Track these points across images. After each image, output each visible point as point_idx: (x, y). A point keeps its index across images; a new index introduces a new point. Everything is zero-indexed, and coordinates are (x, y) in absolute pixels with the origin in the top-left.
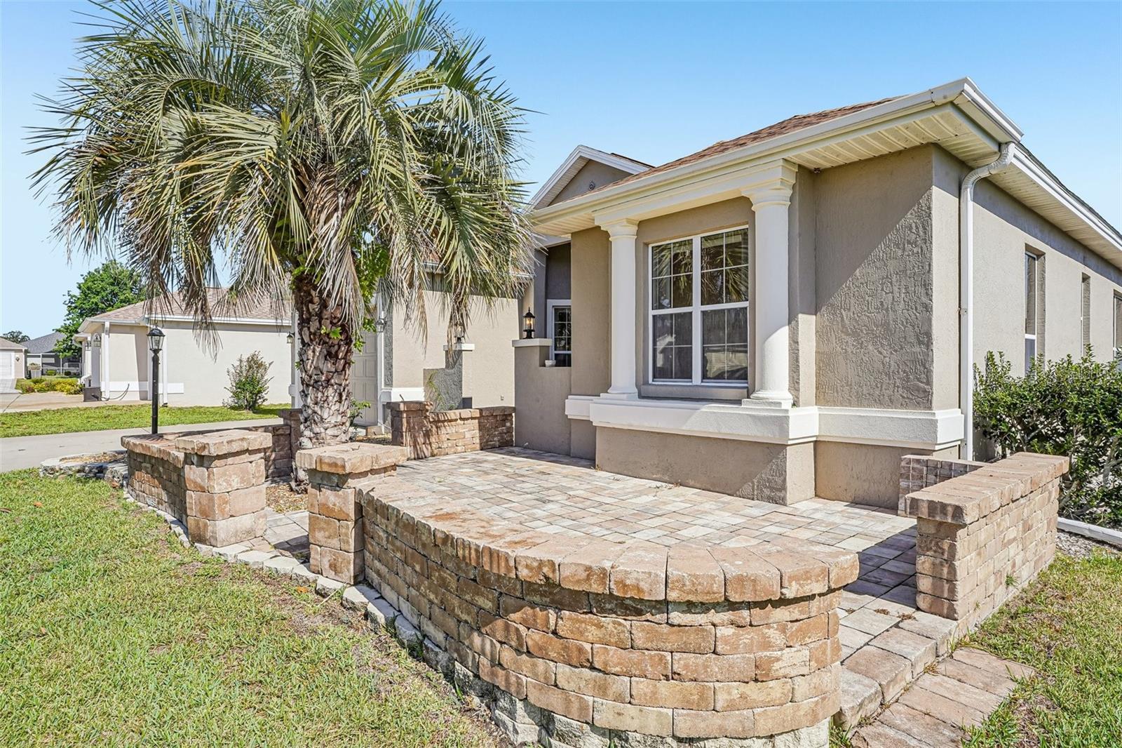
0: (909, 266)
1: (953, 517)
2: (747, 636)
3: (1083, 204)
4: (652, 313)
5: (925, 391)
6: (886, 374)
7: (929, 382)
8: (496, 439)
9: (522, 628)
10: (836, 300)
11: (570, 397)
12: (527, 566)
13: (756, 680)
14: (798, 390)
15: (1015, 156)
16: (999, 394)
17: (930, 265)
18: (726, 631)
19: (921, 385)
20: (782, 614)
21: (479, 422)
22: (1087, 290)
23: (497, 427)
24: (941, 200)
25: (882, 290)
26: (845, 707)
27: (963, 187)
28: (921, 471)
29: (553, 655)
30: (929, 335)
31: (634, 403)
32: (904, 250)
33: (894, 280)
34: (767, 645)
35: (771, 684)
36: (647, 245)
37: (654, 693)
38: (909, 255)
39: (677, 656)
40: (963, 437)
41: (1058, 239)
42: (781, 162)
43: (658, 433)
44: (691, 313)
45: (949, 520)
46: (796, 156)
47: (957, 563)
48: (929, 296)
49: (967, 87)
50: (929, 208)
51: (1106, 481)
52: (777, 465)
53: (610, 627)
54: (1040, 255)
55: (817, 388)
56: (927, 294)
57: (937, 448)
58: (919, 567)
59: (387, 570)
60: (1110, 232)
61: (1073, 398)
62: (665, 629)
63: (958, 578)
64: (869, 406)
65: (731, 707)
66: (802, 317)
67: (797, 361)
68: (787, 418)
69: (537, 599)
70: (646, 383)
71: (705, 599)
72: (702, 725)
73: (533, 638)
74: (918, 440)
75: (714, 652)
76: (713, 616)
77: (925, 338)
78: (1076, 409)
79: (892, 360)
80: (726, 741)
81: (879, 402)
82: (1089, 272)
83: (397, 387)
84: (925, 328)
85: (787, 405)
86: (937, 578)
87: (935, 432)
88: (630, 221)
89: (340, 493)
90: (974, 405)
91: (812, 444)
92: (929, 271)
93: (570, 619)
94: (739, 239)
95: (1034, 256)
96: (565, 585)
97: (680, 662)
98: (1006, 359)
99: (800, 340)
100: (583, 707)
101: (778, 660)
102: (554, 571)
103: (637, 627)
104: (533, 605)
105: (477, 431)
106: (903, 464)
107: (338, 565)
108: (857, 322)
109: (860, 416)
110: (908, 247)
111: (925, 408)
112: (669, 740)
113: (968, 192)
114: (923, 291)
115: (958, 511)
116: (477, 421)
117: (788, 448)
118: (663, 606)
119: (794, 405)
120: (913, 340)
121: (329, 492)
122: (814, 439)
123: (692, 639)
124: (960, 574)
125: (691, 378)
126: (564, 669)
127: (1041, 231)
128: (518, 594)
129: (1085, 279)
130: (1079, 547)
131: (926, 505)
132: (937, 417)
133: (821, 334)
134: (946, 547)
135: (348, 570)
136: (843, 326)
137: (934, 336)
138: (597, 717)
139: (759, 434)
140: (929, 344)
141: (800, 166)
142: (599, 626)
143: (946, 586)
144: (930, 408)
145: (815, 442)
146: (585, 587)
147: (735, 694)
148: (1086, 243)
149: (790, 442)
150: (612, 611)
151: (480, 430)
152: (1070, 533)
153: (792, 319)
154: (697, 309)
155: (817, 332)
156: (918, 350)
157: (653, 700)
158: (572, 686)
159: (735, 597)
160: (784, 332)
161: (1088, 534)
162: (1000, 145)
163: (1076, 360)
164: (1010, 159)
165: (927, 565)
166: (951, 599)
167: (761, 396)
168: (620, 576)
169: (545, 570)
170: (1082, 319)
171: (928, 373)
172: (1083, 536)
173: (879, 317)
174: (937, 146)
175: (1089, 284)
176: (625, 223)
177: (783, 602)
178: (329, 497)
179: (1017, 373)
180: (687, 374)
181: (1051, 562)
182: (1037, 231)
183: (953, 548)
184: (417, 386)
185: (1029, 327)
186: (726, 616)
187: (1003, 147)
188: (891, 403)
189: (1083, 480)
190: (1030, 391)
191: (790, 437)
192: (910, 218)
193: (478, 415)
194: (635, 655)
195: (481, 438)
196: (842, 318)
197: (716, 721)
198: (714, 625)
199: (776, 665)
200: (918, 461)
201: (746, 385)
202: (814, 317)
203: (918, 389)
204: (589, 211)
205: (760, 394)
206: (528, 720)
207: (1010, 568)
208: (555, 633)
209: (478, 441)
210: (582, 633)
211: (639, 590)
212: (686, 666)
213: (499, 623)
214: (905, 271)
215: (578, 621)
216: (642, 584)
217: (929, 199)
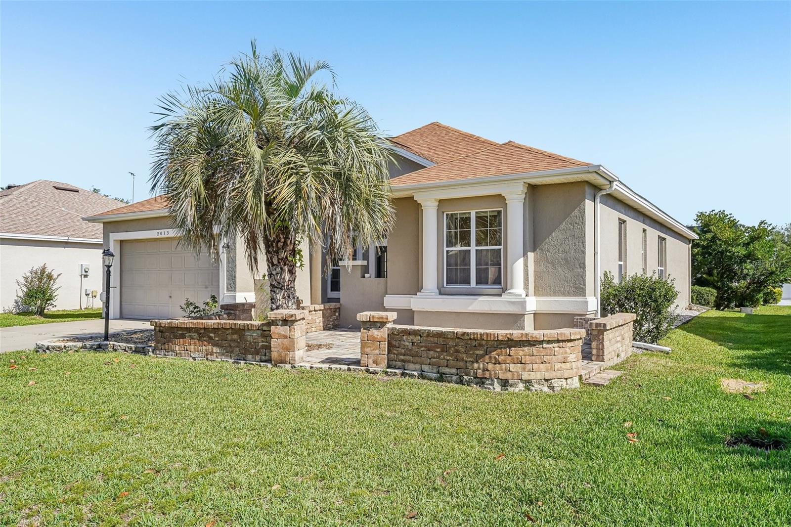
0: (576, 234)
1: (603, 327)
2: (562, 350)
3: (642, 197)
4: (446, 249)
5: (583, 289)
6: (566, 282)
7: (585, 285)
8: (331, 323)
9: (497, 357)
10: (543, 246)
11: (386, 296)
12: (502, 336)
13: (564, 362)
14: (528, 289)
15: (616, 185)
16: (610, 290)
17: (584, 234)
18: (557, 349)
19: (581, 286)
20: (569, 344)
21: (323, 313)
22: (645, 237)
23: (331, 316)
24: (588, 204)
25: (564, 243)
26: (582, 374)
27: (596, 198)
28: (583, 323)
29: (508, 362)
30: (584, 264)
31: (436, 297)
32: (574, 227)
33: (570, 239)
34: (566, 353)
35: (567, 364)
36: (443, 212)
37: (539, 368)
38: (576, 229)
39: (545, 357)
40: (596, 309)
41: (632, 213)
42: (523, 183)
43: (455, 312)
44: (470, 250)
45: (602, 328)
46: (529, 181)
47: (604, 343)
48: (584, 247)
49: (601, 168)
50: (584, 209)
51: (649, 325)
52: (520, 324)
53: (527, 351)
54: (624, 222)
55: (535, 288)
56: (584, 246)
57: (588, 313)
58: (592, 346)
59: (411, 357)
60: (656, 210)
61: (638, 291)
62: (542, 349)
63: (605, 348)
64: (559, 296)
65: (558, 370)
66: (529, 253)
67: (527, 275)
68: (525, 301)
69: (502, 346)
70: (443, 286)
71: (553, 339)
72: (551, 375)
73: (501, 358)
74: (580, 310)
75: (554, 355)
76: (554, 345)
77: (583, 266)
78: (639, 296)
79: (569, 275)
80: (557, 379)
81: (564, 294)
82: (646, 227)
83: (240, 291)
84: (583, 261)
85: (524, 296)
86: (598, 349)
87: (587, 306)
88: (435, 200)
89: (381, 330)
90: (601, 295)
91: (533, 315)
92: (584, 236)
93: (514, 350)
94: (496, 214)
95: (622, 222)
96: (514, 339)
97: (546, 358)
98: (612, 274)
99: (529, 265)
100: (519, 375)
101: (569, 357)
102: (511, 336)
103: (534, 350)
104: (501, 348)
105: (322, 318)
106: (575, 320)
107: (379, 361)
108: (553, 257)
109: (555, 301)
110: (576, 225)
111: (583, 296)
112: (543, 380)
113: (598, 200)
114: (582, 245)
115: (605, 325)
116: (321, 312)
117: (525, 316)
118: (541, 342)
119: (526, 296)
120: (578, 266)
121: (374, 331)
122: (534, 312)
123: (548, 351)
124: (605, 347)
125: (470, 284)
126: (512, 366)
127: (625, 211)
128: (496, 346)
129: (644, 231)
130: (640, 352)
131: (594, 324)
132: (588, 300)
133: (536, 262)
134: (601, 338)
135: (384, 362)
136: (547, 259)
137: (586, 265)
138: (523, 377)
139: (511, 310)
140: (584, 268)
141: (529, 184)
142: (523, 351)
143: (601, 351)
144: (585, 296)
145: (534, 314)
146: (521, 339)
147: (559, 366)
148: (644, 213)
149: (527, 313)
150: (527, 346)
151: (323, 317)
152: (637, 348)
153: (525, 254)
154: (473, 248)
155: (534, 261)
156: (580, 271)
157: (539, 370)
158: (515, 370)
159: (560, 339)
160: (521, 261)
161: (643, 347)
162: (610, 182)
163: (639, 275)
164: (615, 187)
165: (595, 345)
166: (603, 355)
167: (512, 292)
168: (531, 335)
169: (508, 336)
170: (643, 252)
171: (584, 281)
172: (641, 348)
173: (563, 255)
174: (587, 182)
175: (646, 233)
176: (434, 201)
177: (570, 341)
178: (375, 332)
179: (616, 281)
180: (468, 282)
181: (630, 355)
182: (623, 211)
183: (603, 338)
184: (250, 291)
185: (620, 260)
186: (557, 345)
187: (611, 183)
188: (569, 294)
189: (641, 325)
190: (622, 288)
191: (527, 310)
192: (576, 212)
193: (323, 309)
194: (534, 357)
195: (324, 323)
196: (546, 255)
197: (554, 373)
198: (554, 347)
199: (568, 358)
200: (581, 319)
201: (500, 287)
202: (533, 253)
203: (580, 288)
204: (411, 192)
205: (511, 291)
206: (498, 385)
207: (618, 351)
208: (509, 355)
209: (322, 325)
210: (518, 354)
211: (536, 338)
212: (547, 359)
213: (487, 357)
214: (574, 236)
215: (517, 350)
216: (537, 336)
217: (584, 205)
